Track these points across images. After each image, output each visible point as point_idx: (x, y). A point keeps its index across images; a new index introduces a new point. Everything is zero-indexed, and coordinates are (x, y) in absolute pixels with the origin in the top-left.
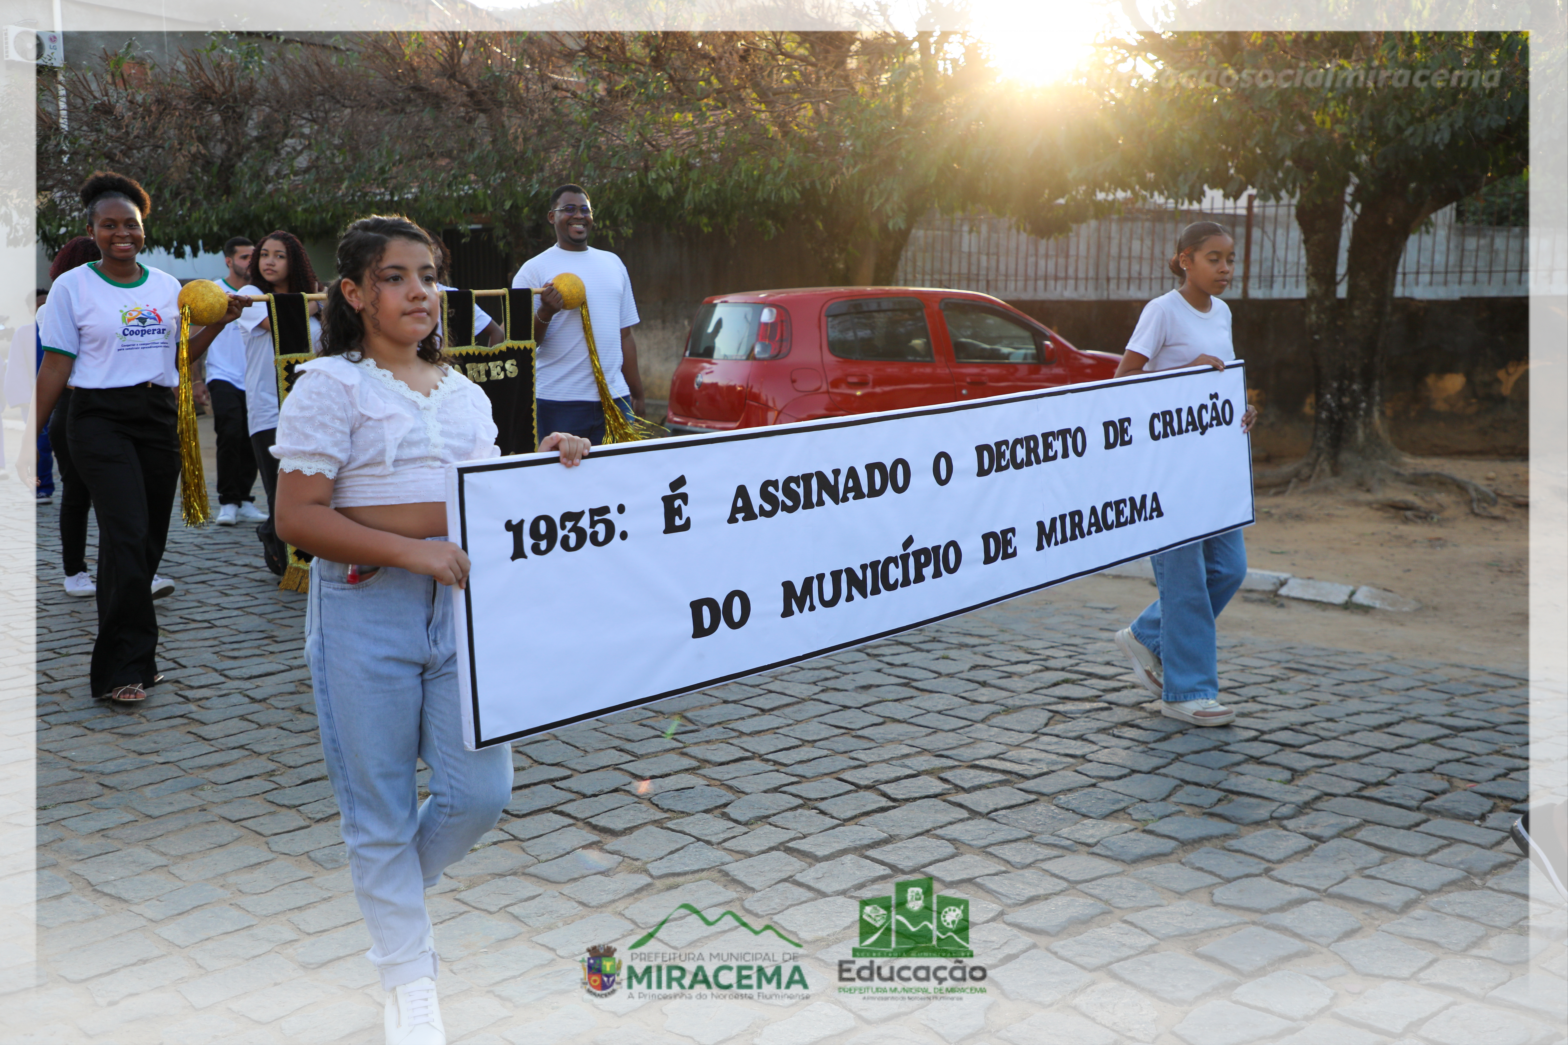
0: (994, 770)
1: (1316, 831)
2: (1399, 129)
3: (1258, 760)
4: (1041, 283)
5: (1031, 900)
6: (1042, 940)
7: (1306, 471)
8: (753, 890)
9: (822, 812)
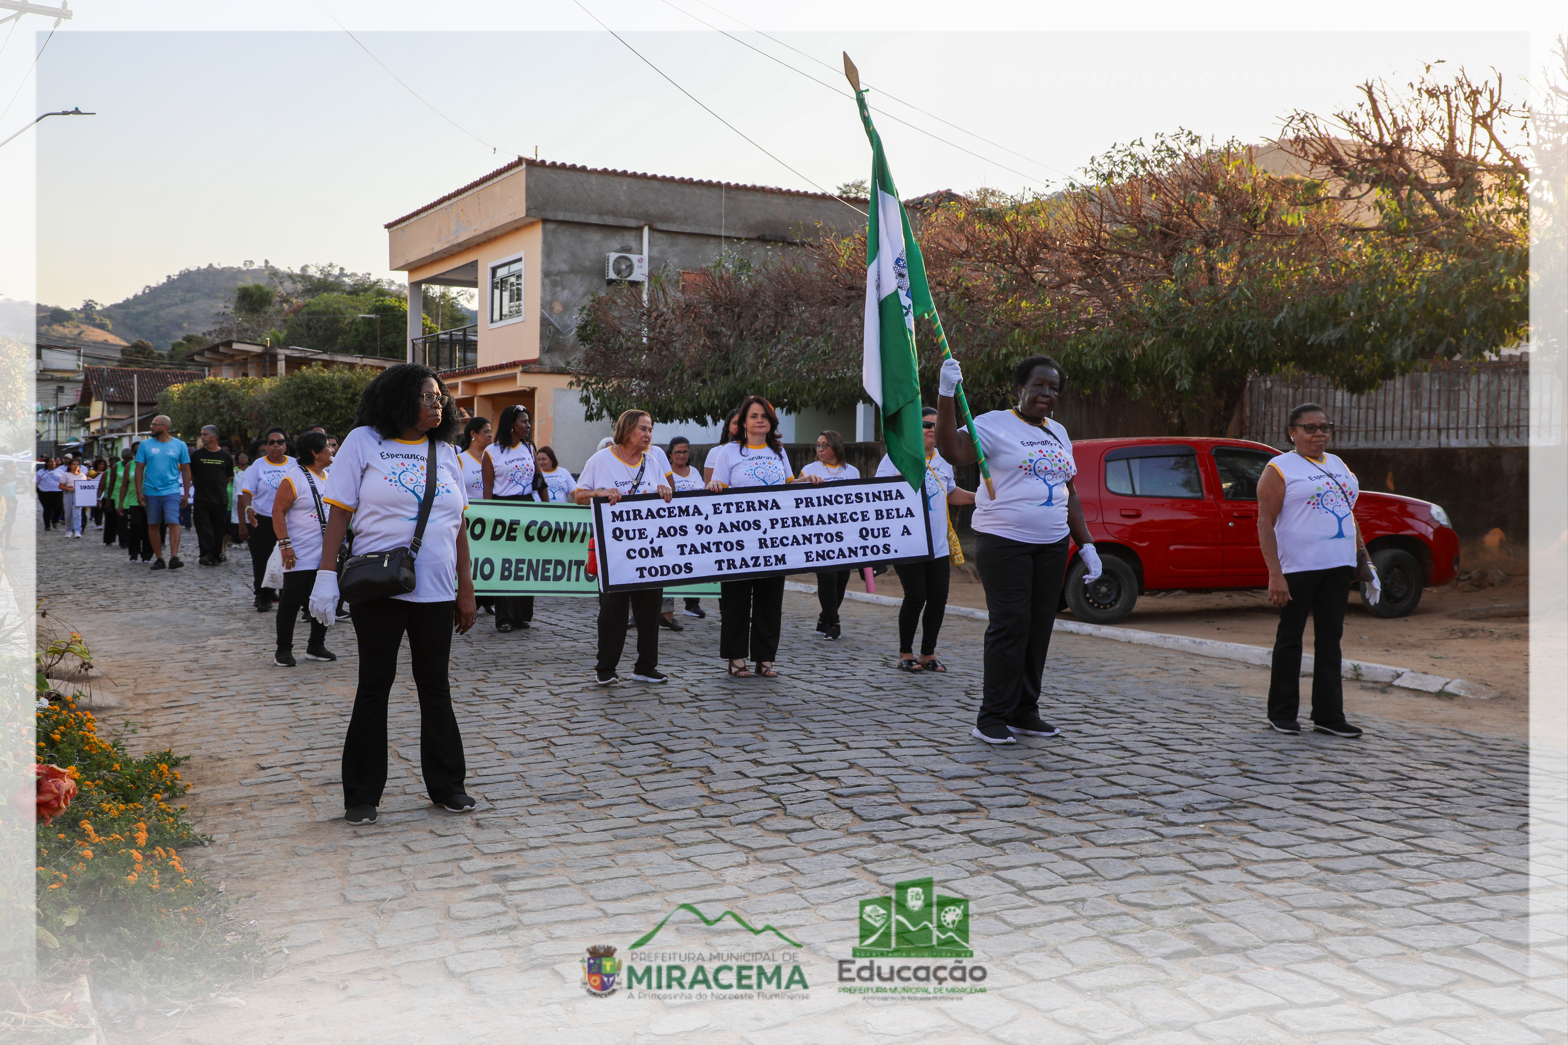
4: (1424, 434)
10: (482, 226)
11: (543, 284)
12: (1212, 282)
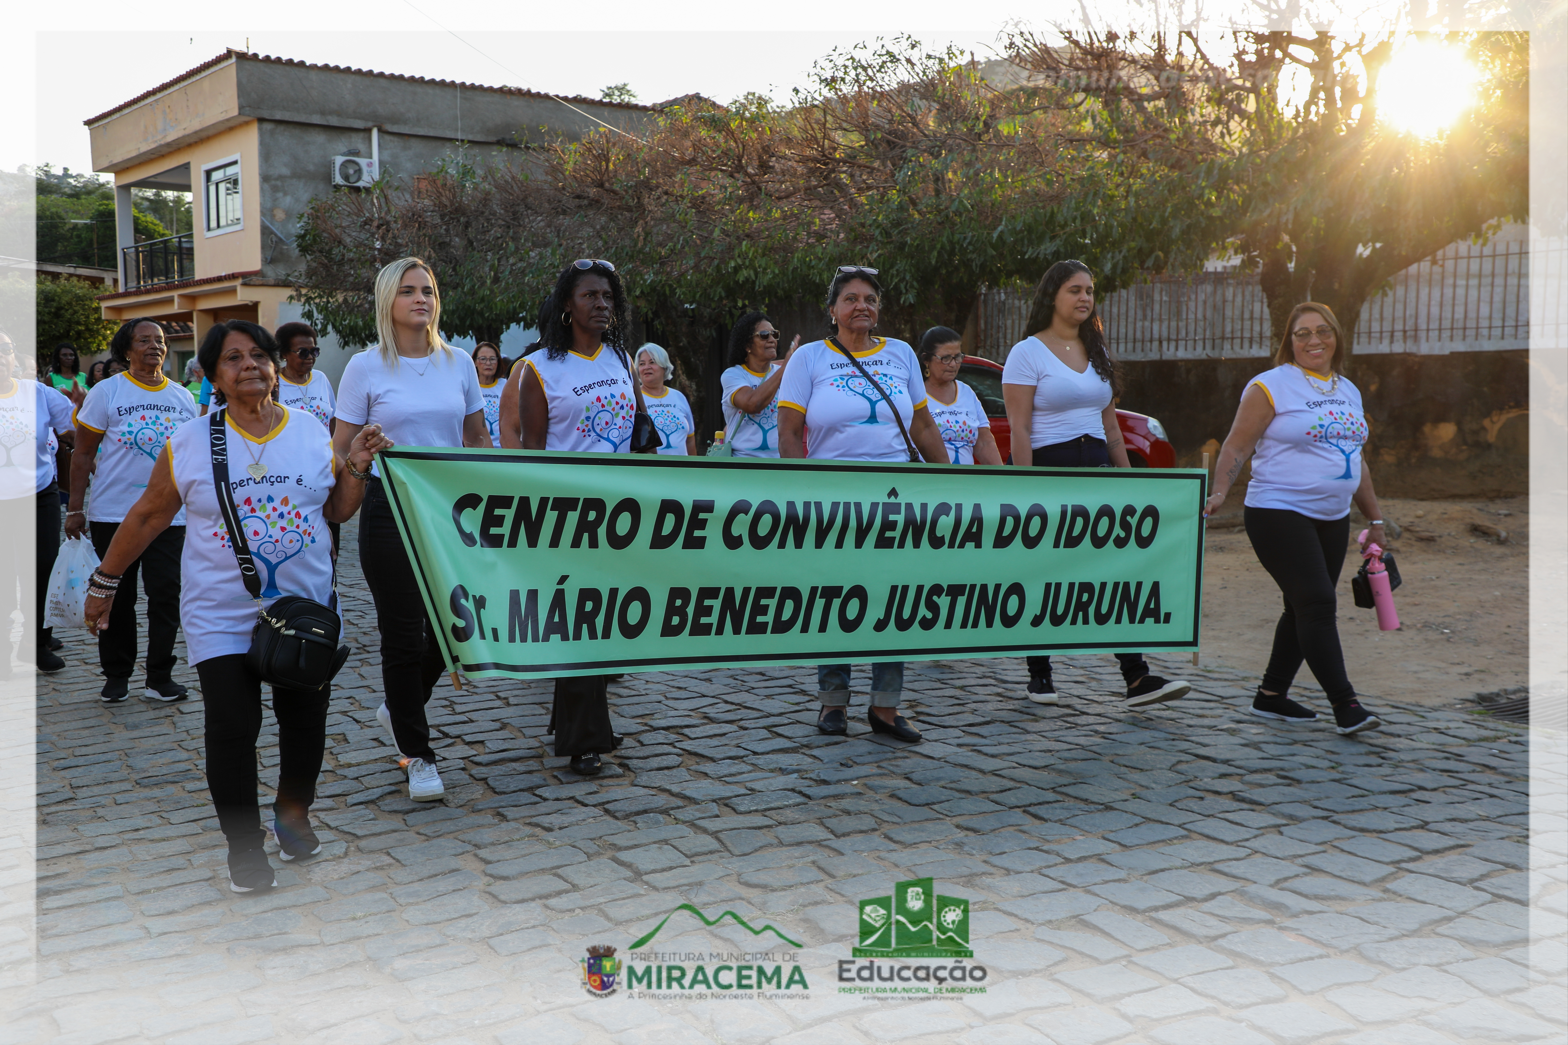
10: (191, 125)
11: (262, 190)
12: (938, 193)
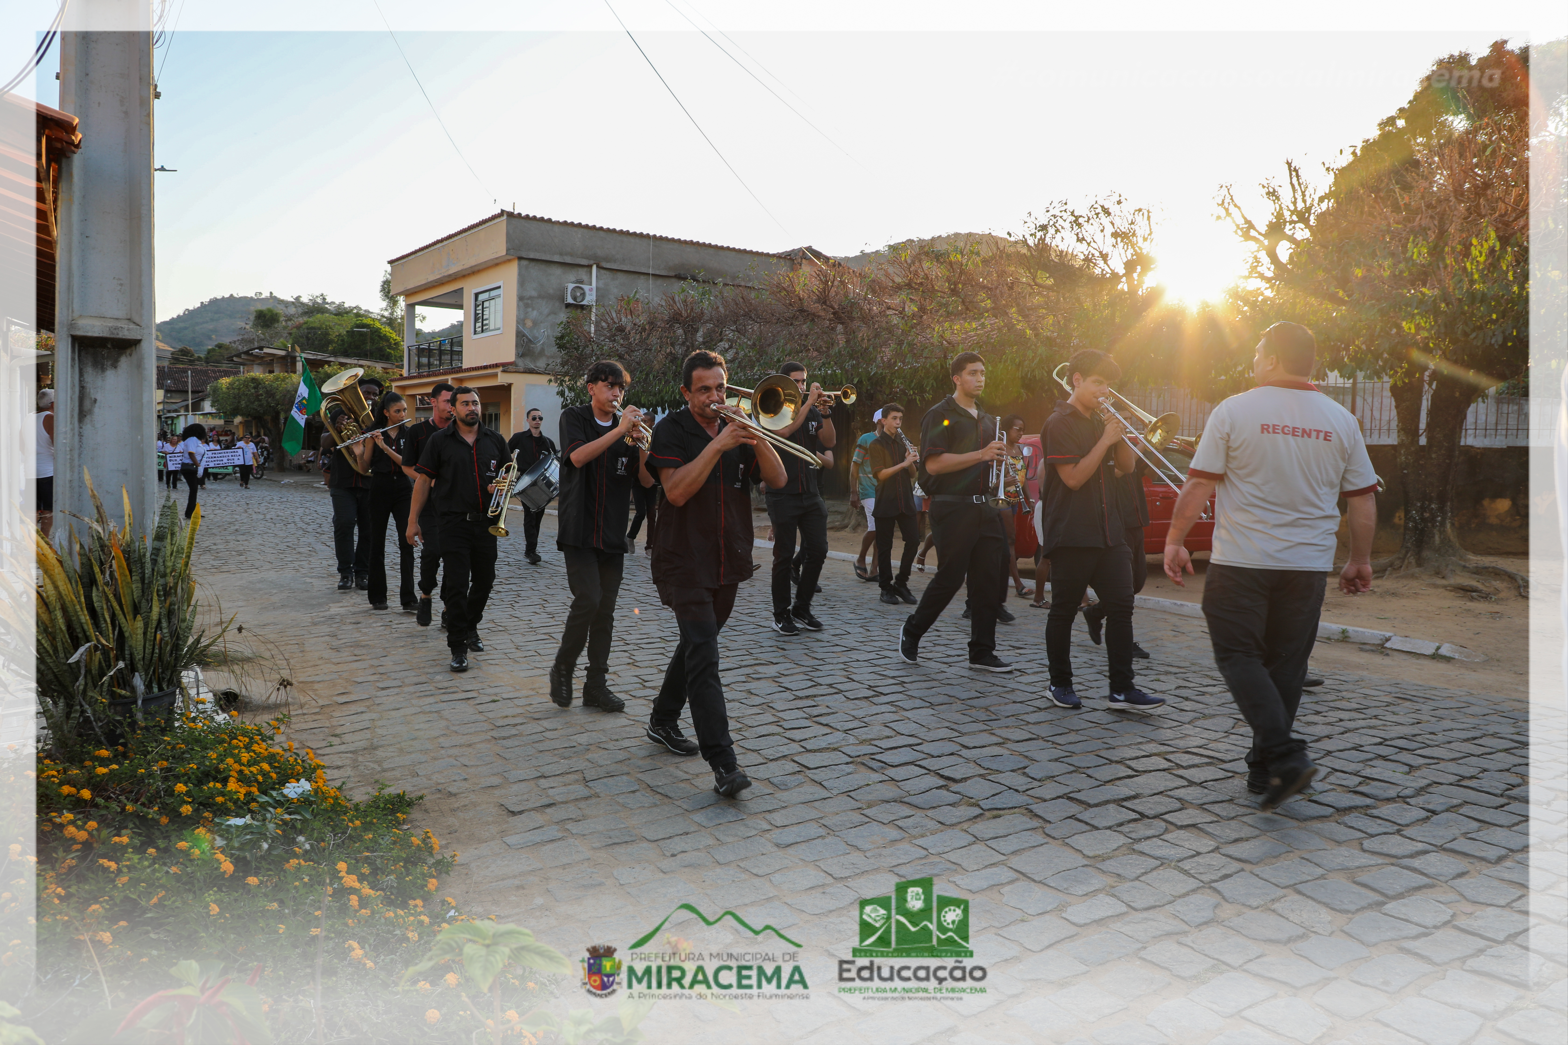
0: (1202, 755)
1: (1430, 807)
2: (1466, 334)
3: (1384, 758)
5: (1236, 841)
6: (1247, 867)
7: (1397, 563)
8: (1050, 822)
9: (1089, 776)
10: (469, 262)
11: (518, 306)
